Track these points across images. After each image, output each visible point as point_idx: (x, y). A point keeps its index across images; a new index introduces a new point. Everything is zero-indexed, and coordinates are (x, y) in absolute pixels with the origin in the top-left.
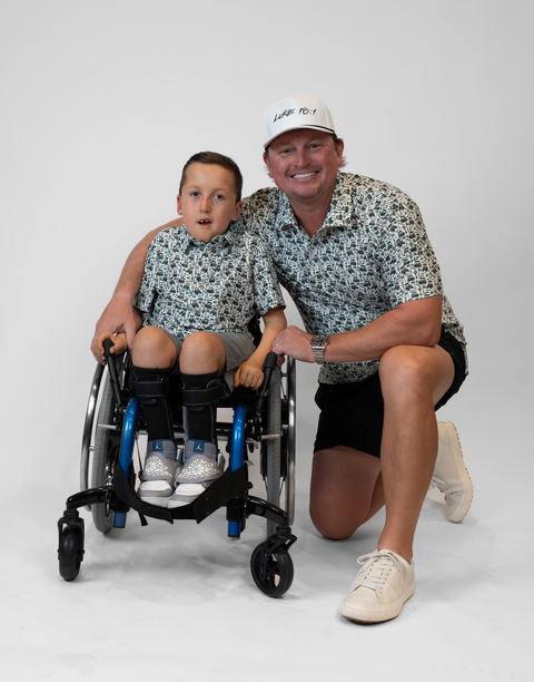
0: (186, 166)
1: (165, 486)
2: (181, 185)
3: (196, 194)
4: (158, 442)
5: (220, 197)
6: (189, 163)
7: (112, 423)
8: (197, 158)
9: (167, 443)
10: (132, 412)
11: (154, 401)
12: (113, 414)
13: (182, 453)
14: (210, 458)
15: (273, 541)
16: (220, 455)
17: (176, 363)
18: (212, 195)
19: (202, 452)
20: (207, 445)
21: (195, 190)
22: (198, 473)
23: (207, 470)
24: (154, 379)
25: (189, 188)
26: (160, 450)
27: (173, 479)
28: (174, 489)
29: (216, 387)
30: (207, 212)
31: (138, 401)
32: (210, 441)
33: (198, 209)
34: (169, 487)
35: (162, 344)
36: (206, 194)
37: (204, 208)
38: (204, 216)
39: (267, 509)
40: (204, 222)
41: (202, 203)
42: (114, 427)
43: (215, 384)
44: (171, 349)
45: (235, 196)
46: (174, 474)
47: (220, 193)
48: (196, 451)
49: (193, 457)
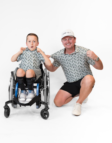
0: (27, 37)
1: (24, 99)
2: (27, 40)
3: (30, 42)
4: (22, 91)
5: (34, 42)
6: (28, 36)
7: (14, 87)
8: (29, 35)
9: (24, 91)
10: (17, 85)
11: (21, 83)
12: (14, 86)
13: (27, 93)
14: (33, 93)
15: (45, 109)
16: (34, 93)
17: (25, 76)
18: (33, 41)
19: (31, 92)
20: (32, 91)
21: (30, 41)
22: (30, 96)
23: (32, 96)
24: (21, 79)
25: (28, 41)
26: (23, 92)
27: (26, 98)
28: (26, 100)
29: (33, 80)
30: (32, 45)
31: (18, 83)
32: (32, 90)
33: (30, 44)
34: (25, 100)
35: (22, 72)
36: (32, 41)
37: (32, 44)
38: (32, 46)
39: (44, 103)
40: (32, 47)
41: (31, 43)
42: (14, 88)
43: (33, 79)
44: (24, 73)
45: (37, 41)
46: (26, 97)
47: (34, 41)
48: (30, 92)
49: (29, 94)
